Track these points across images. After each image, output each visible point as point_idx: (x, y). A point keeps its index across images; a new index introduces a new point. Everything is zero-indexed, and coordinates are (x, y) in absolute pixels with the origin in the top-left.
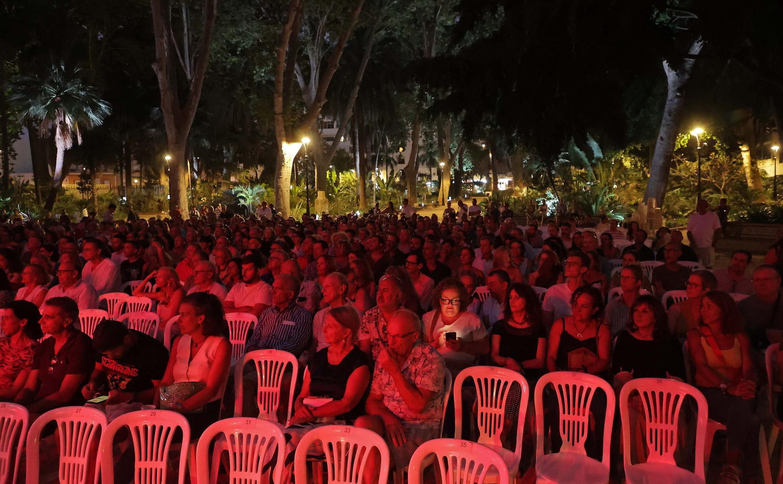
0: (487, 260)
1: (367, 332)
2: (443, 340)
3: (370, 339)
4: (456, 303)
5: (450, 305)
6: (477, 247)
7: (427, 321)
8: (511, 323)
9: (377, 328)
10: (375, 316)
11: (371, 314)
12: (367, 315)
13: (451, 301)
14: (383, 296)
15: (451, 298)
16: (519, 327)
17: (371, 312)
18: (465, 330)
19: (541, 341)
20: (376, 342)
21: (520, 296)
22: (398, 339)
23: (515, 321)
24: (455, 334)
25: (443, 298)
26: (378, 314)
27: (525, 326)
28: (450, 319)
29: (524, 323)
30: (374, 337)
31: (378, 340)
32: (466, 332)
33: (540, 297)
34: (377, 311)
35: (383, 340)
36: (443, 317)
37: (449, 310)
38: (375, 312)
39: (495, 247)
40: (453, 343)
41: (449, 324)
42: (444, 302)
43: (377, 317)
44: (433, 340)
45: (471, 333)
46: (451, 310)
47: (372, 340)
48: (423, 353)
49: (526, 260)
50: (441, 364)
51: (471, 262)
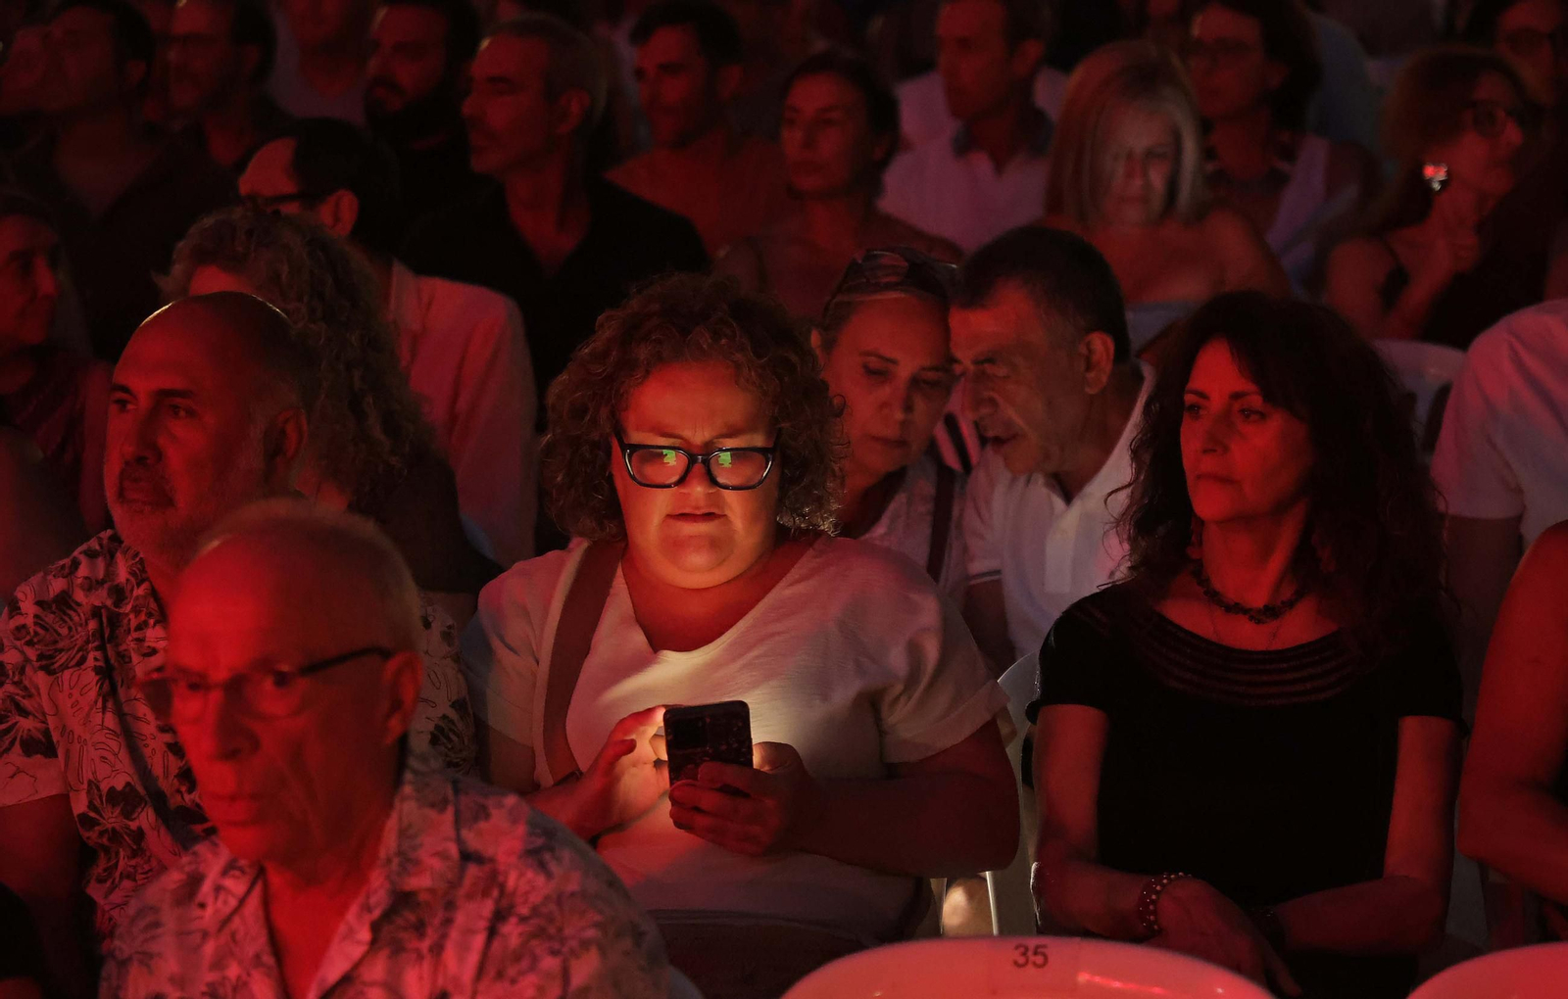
0: (999, 165)
1: (41, 746)
2: (649, 770)
3: (63, 800)
4: (747, 473)
5: (698, 490)
6: (916, 66)
7: (516, 629)
8: (1188, 615)
9: (121, 715)
10: (96, 613)
11: (64, 602)
12: (28, 607)
13: (700, 461)
14: (159, 456)
15: (699, 436)
16: (1247, 636)
17: (57, 585)
18: (819, 684)
19: (1416, 736)
20: (112, 818)
21: (1269, 396)
22: (269, 700)
23: (1214, 597)
24: (737, 714)
25: (636, 437)
26: (119, 594)
27: (1299, 628)
28: (696, 609)
29: (1290, 604)
30: (93, 785)
31: (125, 800)
32: (825, 698)
33: (1422, 410)
34: (110, 574)
35: (174, 802)
36: (644, 589)
37: (689, 529)
38: (91, 585)
39: (1063, 59)
40: (728, 790)
41: (687, 643)
42: (652, 472)
43: (115, 620)
44: (572, 777)
45: (871, 703)
46: (702, 528)
47: (80, 805)
48: (467, 857)
49: (1315, 153)
50: (627, 943)
51: (868, 176)
